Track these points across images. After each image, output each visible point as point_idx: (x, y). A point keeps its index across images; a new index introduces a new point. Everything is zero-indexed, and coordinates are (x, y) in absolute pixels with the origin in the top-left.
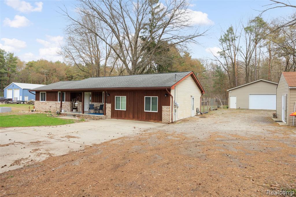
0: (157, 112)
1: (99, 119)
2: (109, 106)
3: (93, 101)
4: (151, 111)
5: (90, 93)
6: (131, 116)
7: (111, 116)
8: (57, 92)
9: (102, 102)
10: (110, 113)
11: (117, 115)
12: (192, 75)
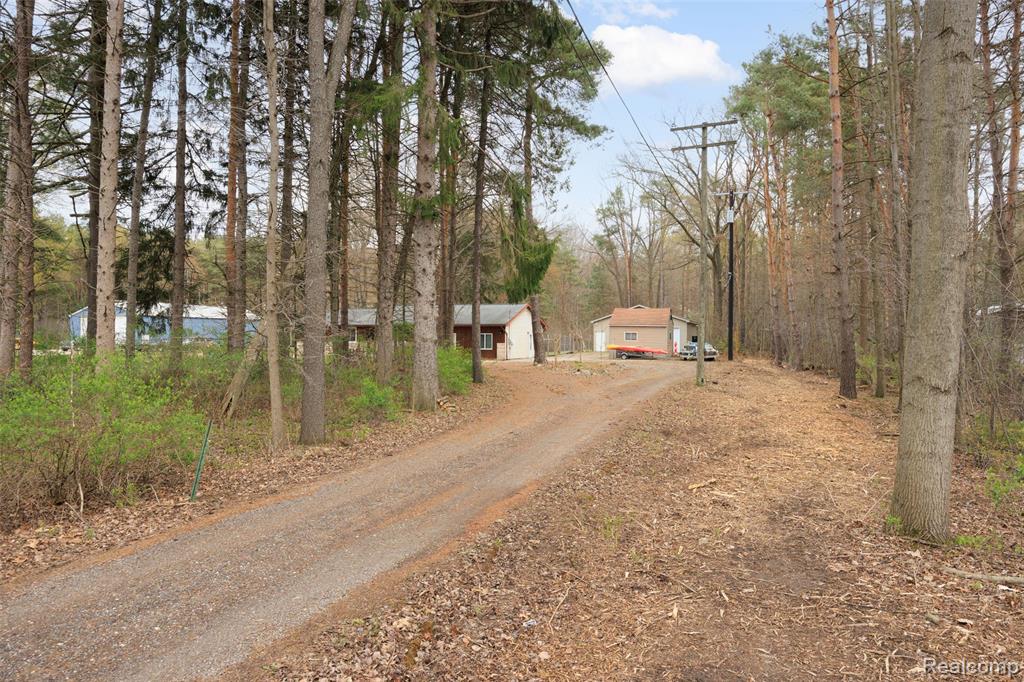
0: (492, 349)
4: (486, 349)
12: (528, 308)
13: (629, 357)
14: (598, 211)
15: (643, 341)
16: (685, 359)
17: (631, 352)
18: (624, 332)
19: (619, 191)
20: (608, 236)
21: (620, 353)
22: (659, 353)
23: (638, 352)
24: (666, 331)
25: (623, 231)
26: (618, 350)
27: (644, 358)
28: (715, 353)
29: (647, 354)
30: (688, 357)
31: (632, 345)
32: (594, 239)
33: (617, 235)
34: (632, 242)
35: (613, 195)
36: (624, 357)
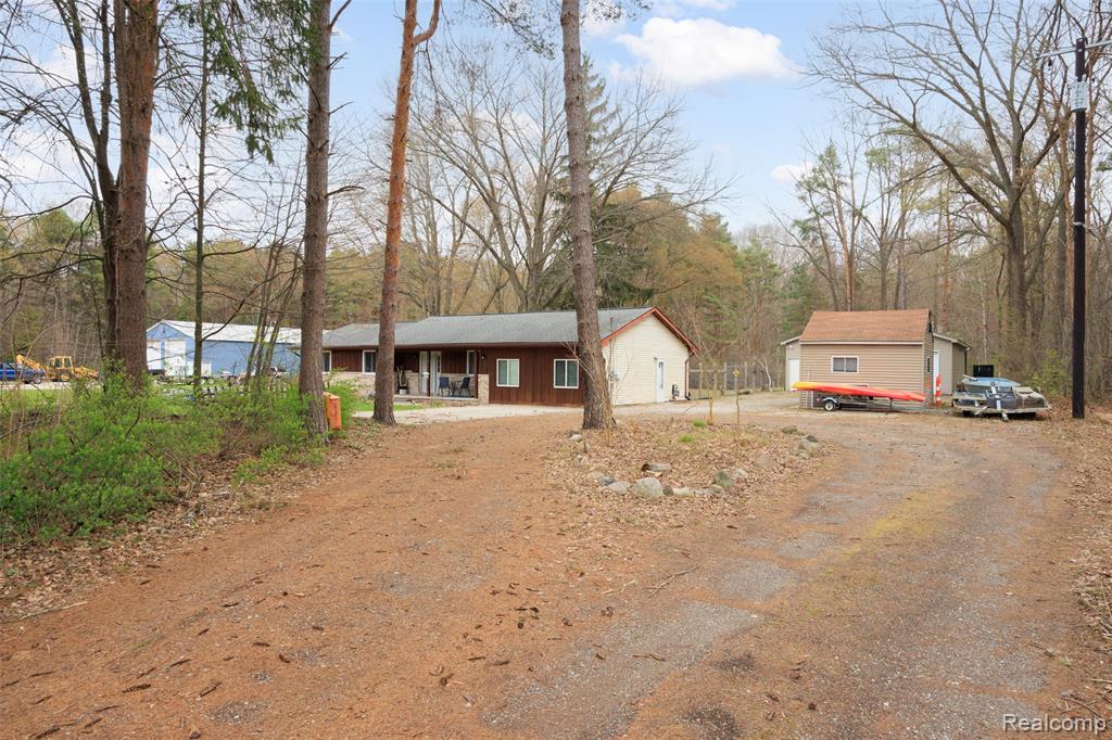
0: (577, 387)
1: (465, 405)
2: (484, 379)
3: (445, 370)
4: (566, 387)
5: (439, 353)
6: (529, 397)
7: (490, 399)
8: (361, 351)
9: (465, 372)
10: (488, 393)
11: (499, 395)
12: (654, 314)
13: (840, 407)
14: (800, 185)
15: (872, 374)
16: (967, 414)
17: (845, 397)
18: (831, 355)
19: (831, 152)
20: (817, 219)
21: (822, 399)
22: (907, 399)
23: (859, 396)
24: (920, 355)
25: (840, 212)
26: (818, 391)
27: (871, 410)
28: (1040, 403)
29: (879, 401)
30: (978, 410)
31: (846, 383)
32: (793, 226)
33: (830, 218)
34: (855, 228)
35: (821, 158)
36: (829, 407)
